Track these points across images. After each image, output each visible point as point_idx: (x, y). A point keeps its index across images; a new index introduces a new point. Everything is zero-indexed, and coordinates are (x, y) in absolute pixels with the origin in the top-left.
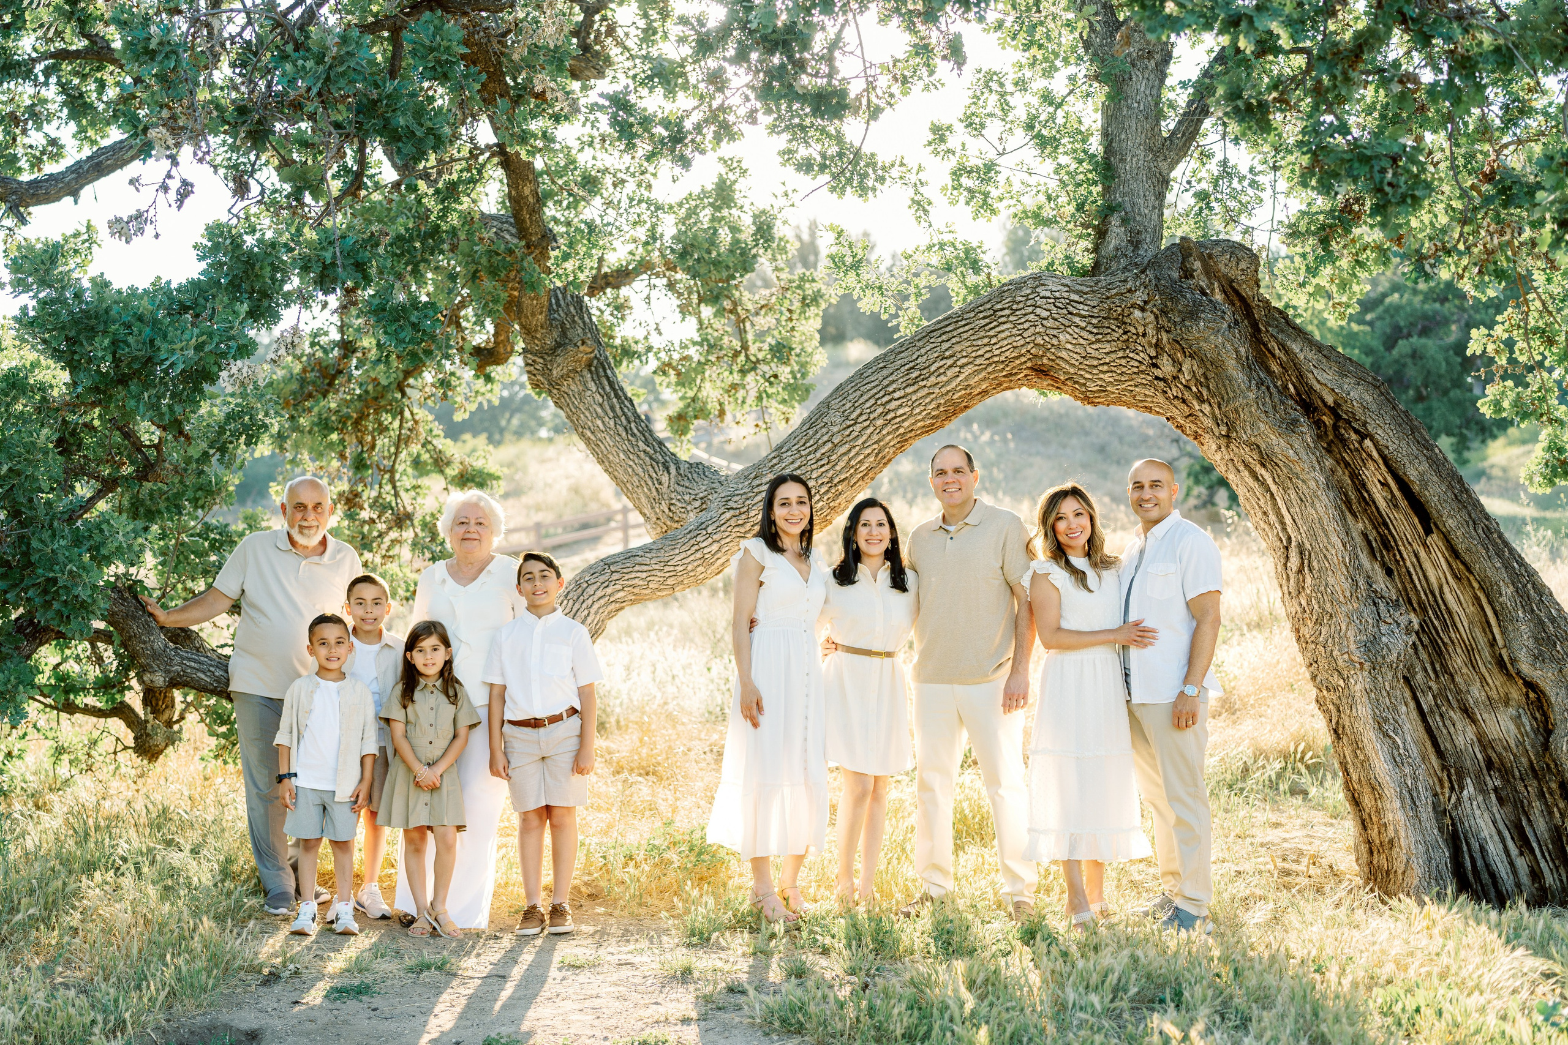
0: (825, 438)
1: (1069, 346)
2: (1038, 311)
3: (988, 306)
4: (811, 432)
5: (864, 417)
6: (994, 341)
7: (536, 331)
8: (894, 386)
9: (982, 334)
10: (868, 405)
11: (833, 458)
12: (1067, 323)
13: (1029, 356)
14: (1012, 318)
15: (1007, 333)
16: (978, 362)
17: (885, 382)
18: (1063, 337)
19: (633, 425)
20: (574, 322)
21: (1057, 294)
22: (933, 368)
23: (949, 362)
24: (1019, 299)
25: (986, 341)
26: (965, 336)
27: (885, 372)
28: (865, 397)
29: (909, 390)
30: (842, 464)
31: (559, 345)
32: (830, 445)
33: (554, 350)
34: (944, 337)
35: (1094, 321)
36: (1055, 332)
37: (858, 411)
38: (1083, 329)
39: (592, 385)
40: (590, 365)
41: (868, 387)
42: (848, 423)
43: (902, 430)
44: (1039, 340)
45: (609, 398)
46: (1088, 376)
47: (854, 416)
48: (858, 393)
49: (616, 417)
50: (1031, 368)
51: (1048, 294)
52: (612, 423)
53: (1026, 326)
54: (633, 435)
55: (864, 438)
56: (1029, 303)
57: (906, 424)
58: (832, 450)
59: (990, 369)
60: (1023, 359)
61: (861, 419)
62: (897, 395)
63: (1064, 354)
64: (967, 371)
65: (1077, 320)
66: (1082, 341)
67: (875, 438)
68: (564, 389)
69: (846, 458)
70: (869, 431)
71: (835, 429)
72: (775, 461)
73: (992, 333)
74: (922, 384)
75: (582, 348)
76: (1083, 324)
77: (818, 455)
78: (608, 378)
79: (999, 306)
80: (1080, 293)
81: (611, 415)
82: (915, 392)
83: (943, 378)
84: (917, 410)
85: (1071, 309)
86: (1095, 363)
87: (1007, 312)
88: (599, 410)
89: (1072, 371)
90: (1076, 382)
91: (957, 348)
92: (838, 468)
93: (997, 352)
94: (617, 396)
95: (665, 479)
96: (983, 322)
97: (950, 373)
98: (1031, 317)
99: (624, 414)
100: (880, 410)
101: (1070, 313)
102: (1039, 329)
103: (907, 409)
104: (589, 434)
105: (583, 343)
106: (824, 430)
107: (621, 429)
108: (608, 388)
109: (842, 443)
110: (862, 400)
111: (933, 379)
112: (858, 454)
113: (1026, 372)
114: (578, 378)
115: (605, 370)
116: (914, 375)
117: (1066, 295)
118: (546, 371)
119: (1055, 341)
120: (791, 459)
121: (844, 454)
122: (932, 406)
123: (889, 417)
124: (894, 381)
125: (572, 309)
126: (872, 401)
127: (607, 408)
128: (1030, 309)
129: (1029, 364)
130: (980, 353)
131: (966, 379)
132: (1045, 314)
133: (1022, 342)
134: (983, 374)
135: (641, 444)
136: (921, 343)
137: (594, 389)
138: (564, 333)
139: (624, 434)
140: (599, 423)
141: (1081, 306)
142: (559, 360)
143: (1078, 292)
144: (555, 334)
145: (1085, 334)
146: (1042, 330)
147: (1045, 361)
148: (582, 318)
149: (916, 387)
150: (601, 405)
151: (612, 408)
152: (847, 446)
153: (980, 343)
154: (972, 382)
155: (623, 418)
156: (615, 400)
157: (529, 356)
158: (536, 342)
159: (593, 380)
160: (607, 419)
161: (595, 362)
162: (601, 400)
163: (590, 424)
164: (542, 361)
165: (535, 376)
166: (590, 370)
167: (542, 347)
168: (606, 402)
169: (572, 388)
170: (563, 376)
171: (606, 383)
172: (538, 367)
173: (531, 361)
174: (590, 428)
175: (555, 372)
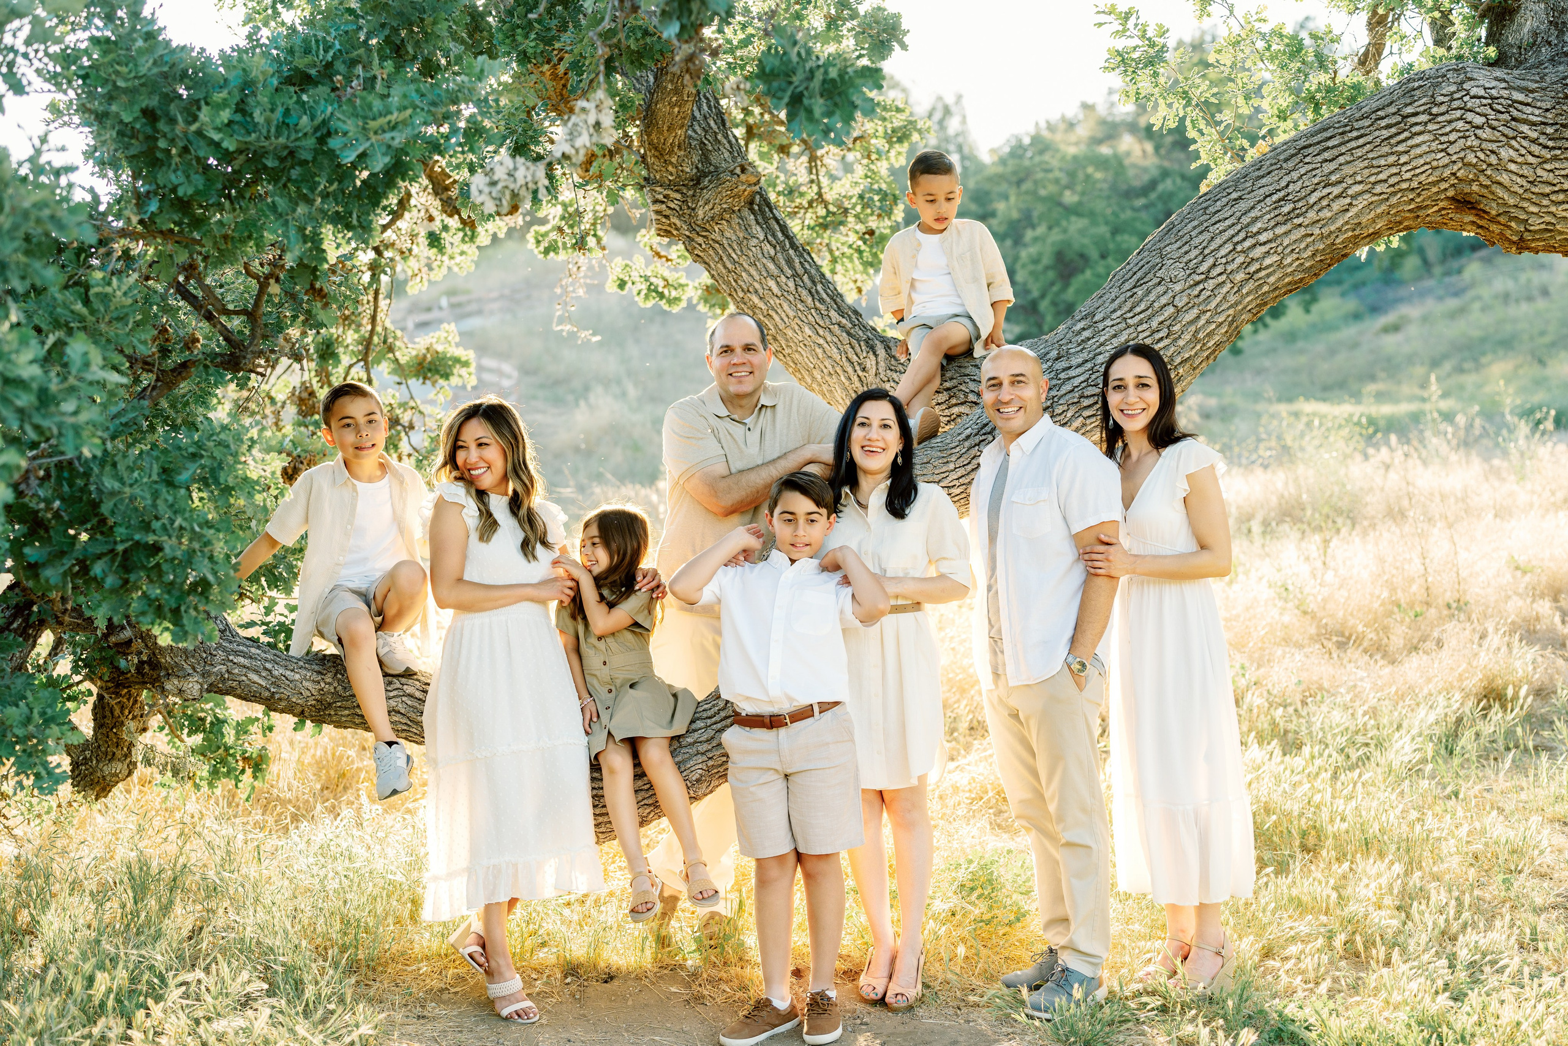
0: (1164, 300)
1: (1512, 167)
2: (1469, 116)
3: (1392, 109)
4: (1140, 292)
5: (1219, 270)
6: (1403, 159)
7: (671, 152)
8: (1259, 225)
9: (1386, 149)
10: (1223, 252)
11: (1176, 328)
12: (1511, 133)
13: (1453, 181)
14: (1430, 127)
15: (1424, 148)
16: (1378, 189)
17: (1245, 220)
18: (1505, 153)
19: (819, 287)
20: (718, 140)
21: (1494, 92)
22: (1313, 199)
23: (1336, 190)
24: (1440, 99)
25: (1392, 159)
26: (1359, 153)
27: (1243, 205)
28: (1219, 241)
29: (1280, 230)
30: (1187, 337)
31: (702, 173)
32: (1171, 310)
33: (697, 181)
34: (1326, 155)
35: (1550, 130)
36: (1494, 146)
37: (1210, 261)
38: (1534, 141)
39: (758, 231)
40: (751, 203)
41: (1221, 226)
42: (1198, 278)
43: (1266, 288)
44: (1471, 158)
45: (783, 248)
46: (1534, 209)
47: (1204, 267)
48: (1206, 236)
49: (796, 275)
50: (1453, 199)
51: (1482, 92)
52: (791, 284)
53: (1453, 137)
54: (822, 301)
55: (1218, 299)
56: (1455, 104)
57: (1272, 279)
58: (1174, 318)
59: (1394, 200)
60: (1443, 186)
61: (1214, 273)
62: (1263, 238)
63: (1504, 178)
64: (1361, 203)
65: (1525, 128)
66: (1531, 159)
67: (1232, 299)
68: (716, 236)
69: (1193, 328)
70: (1225, 290)
71: (1178, 287)
72: (1086, 334)
73: (1401, 148)
74: (1297, 221)
75: (743, 177)
76: (1534, 135)
77: (1154, 324)
78: (777, 221)
79: (1409, 110)
80: (1528, 91)
81: (789, 272)
82: (1286, 233)
83: (1326, 213)
84: (1289, 260)
85: (1515, 113)
86: (1547, 189)
87: (1423, 118)
88: (771, 266)
89: (1512, 202)
90: (1512, 219)
91: (1348, 170)
92: (1181, 343)
93: (1408, 175)
94: (792, 246)
95: (870, 363)
96: (1385, 133)
97: (1336, 206)
98: (1460, 125)
99: (806, 271)
100: (1240, 259)
101: (1514, 119)
102: (1472, 141)
103: (1276, 258)
104: (756, 300)
105: (743, 170)
106: (1161, 289)
107: (804, 293)
108: (780, 235)
109: (1188, 307)
110: (1213, 246)
111: (1312, 215)
112: (1208, 322)
113: (1442, 204)
114: (736, 220)
115: (771, 210)
116: (1286, 210)
117: (1504, 93)
118: (687, 211)
119: (1493, 159)
120: (1112, 331)
121: (1191, 322)
122: (1309, 253)
123: (1252, 269)
124: (1255, 220)
125: (712, 123)
126: (1229, 247)
127: (782, 263)
128: (1458, 113)
129: (1451, 193)
130: (1382, 176)
131: (1357, 215)
132: (1479, 120)
133: (1446, 160)
134: (1384, 207)
135: (833, 314)
136: (1290, 164)
137: (762, 236)
138: (705, 157)
139: (809, 300)
140: (772, 284)
141: (1529, 110)
142: (707, 194)
143: (1521, 89)
144: (695, 159)
145: (1536, 149)
146: (1476, 143)
147: (1475, 188)
148: (726, 137)
149: (1289, 226)
150: (773, 259)
151: (789, 262)
152: (1195, 311)
153: (1382, 162)
154: (1364, 220)
155: (805, 277)
156: (791, 252)
157: (658, 189)
158: (670, 168)
159: (758, 223)
160: (783, 279)
161: (758, 197)
162: (772, 252)
163: (757, 286)
164: (678, 196)
165: (666, 217)
166: (752, 210)
167: (679, 176)
168: (779, 255)
169: (728, 235)
170: (713, 218)
171: (777, 227)
172: (672, 205)
173: (661, 197)
174: (756, 292)
175: (701, 213)
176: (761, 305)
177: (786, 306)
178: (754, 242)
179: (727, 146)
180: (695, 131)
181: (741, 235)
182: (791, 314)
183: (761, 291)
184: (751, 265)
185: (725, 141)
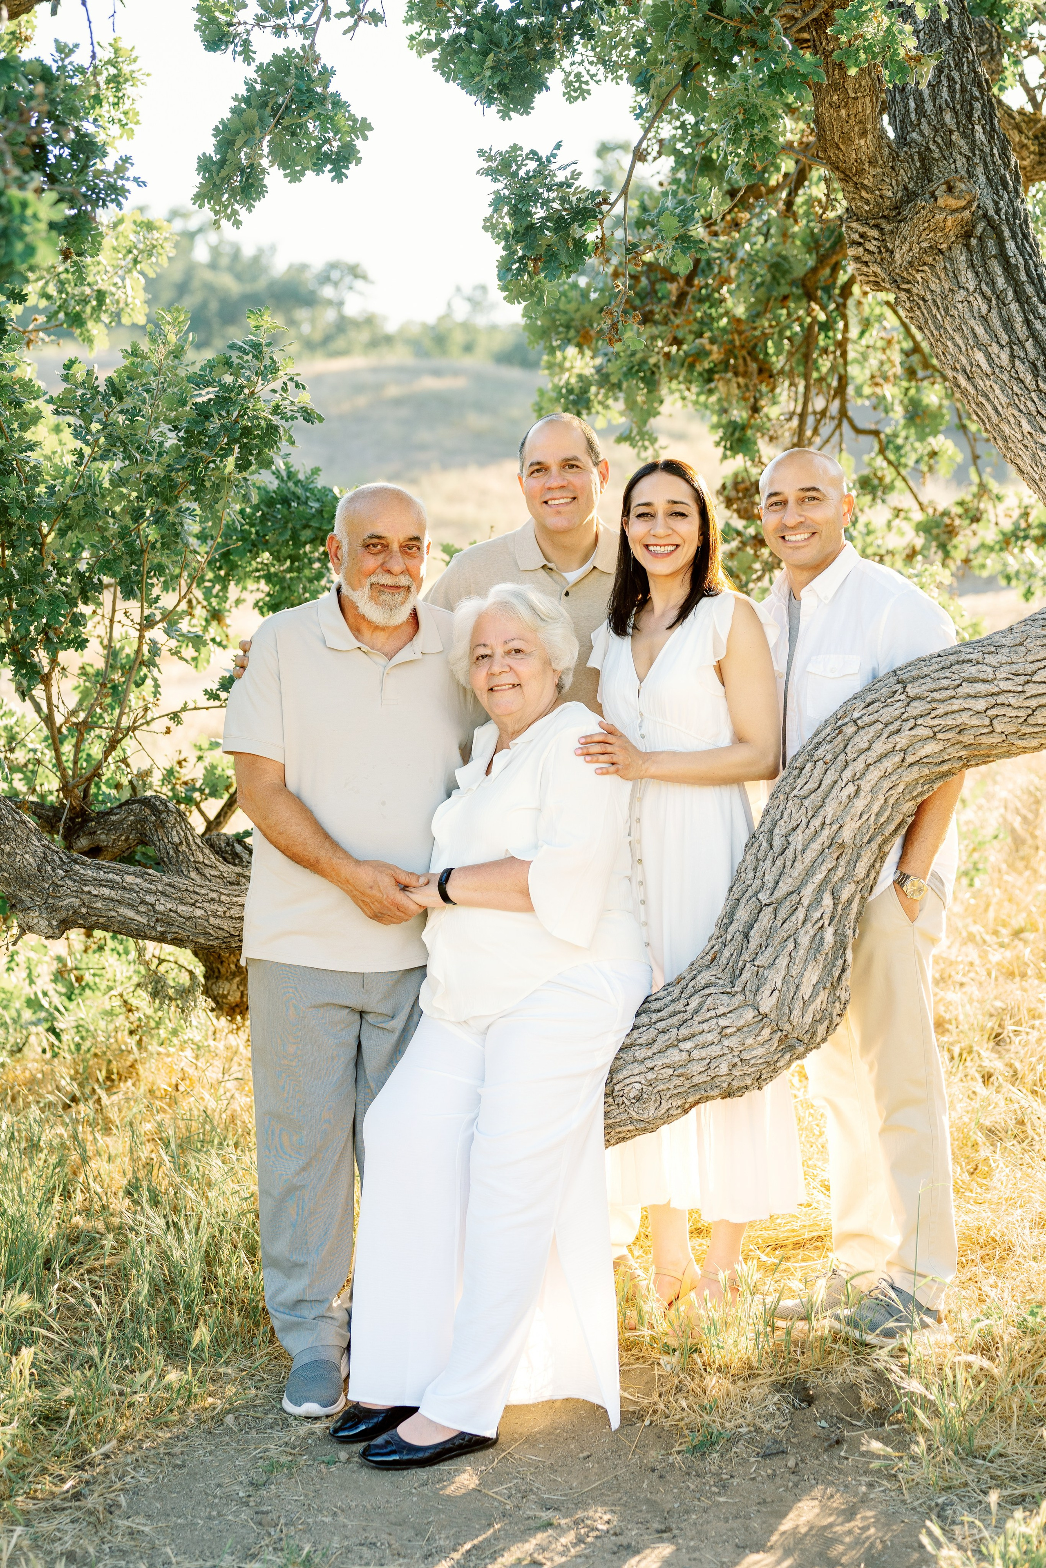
7: (860, 172)
20: (950, 144)
31: (910, 196)
33: (899, 208)
39: (968, 279)
49: (1014, 342)
52: (1005, 357)
68: (918, 289)
75: (942, 200)
81: (1004, 339)
88: (980, 330)
94: (1021, 297)
99: (1034, 335)
105: (950, 189)
108: (1001, 282)
114: (942, 263)
115: (1000, 243)
118: (886, 254)
125: (948, 117)
127: (996, 323)
137: (974, 284)
139: (1028, 379)
140: (980, 357)
142: (905, 229)
150: (984, 319)
151: (1008, 324)
155: (1029, 345)
156: (1014, 306)
157: (854, 225)
158: (864, 194)
159: (972, 266)
160: (994, 349)
161: (980, 227)
162: (984, 310)
163: (964, 360)
164: (875, 233)
165: (866, 264)
166: (967, 246)
167: (878, 204)
168: (994, 313)
169: (933, 286)
170: (911, 263)
171: (998, 270)
172: (872, 248)
173: (856, 237)
174: (965, 371)
175: (897, 256)
176: (970, 388)
177: (996, 387)
178: (963, 293)
179: (966, 149)
180: (922, 134)
181: (946, 286)
182: (1004, 400)
183: (968, 368)
184: (959, 329)
185: (962, 143)
